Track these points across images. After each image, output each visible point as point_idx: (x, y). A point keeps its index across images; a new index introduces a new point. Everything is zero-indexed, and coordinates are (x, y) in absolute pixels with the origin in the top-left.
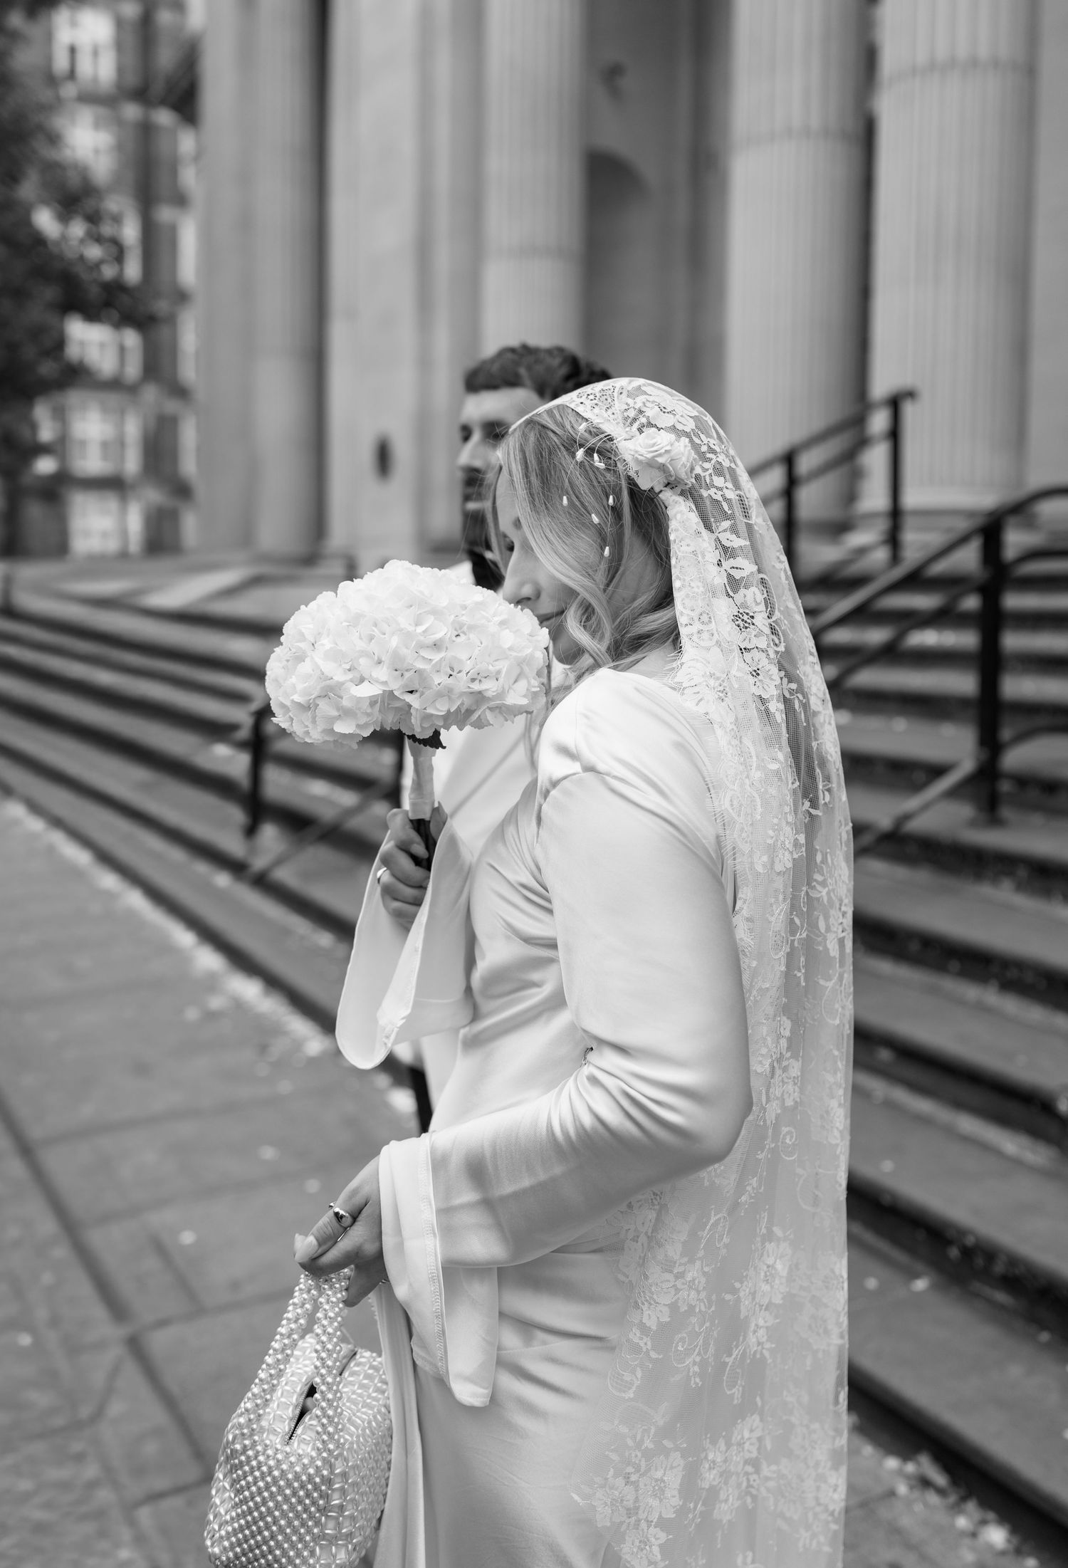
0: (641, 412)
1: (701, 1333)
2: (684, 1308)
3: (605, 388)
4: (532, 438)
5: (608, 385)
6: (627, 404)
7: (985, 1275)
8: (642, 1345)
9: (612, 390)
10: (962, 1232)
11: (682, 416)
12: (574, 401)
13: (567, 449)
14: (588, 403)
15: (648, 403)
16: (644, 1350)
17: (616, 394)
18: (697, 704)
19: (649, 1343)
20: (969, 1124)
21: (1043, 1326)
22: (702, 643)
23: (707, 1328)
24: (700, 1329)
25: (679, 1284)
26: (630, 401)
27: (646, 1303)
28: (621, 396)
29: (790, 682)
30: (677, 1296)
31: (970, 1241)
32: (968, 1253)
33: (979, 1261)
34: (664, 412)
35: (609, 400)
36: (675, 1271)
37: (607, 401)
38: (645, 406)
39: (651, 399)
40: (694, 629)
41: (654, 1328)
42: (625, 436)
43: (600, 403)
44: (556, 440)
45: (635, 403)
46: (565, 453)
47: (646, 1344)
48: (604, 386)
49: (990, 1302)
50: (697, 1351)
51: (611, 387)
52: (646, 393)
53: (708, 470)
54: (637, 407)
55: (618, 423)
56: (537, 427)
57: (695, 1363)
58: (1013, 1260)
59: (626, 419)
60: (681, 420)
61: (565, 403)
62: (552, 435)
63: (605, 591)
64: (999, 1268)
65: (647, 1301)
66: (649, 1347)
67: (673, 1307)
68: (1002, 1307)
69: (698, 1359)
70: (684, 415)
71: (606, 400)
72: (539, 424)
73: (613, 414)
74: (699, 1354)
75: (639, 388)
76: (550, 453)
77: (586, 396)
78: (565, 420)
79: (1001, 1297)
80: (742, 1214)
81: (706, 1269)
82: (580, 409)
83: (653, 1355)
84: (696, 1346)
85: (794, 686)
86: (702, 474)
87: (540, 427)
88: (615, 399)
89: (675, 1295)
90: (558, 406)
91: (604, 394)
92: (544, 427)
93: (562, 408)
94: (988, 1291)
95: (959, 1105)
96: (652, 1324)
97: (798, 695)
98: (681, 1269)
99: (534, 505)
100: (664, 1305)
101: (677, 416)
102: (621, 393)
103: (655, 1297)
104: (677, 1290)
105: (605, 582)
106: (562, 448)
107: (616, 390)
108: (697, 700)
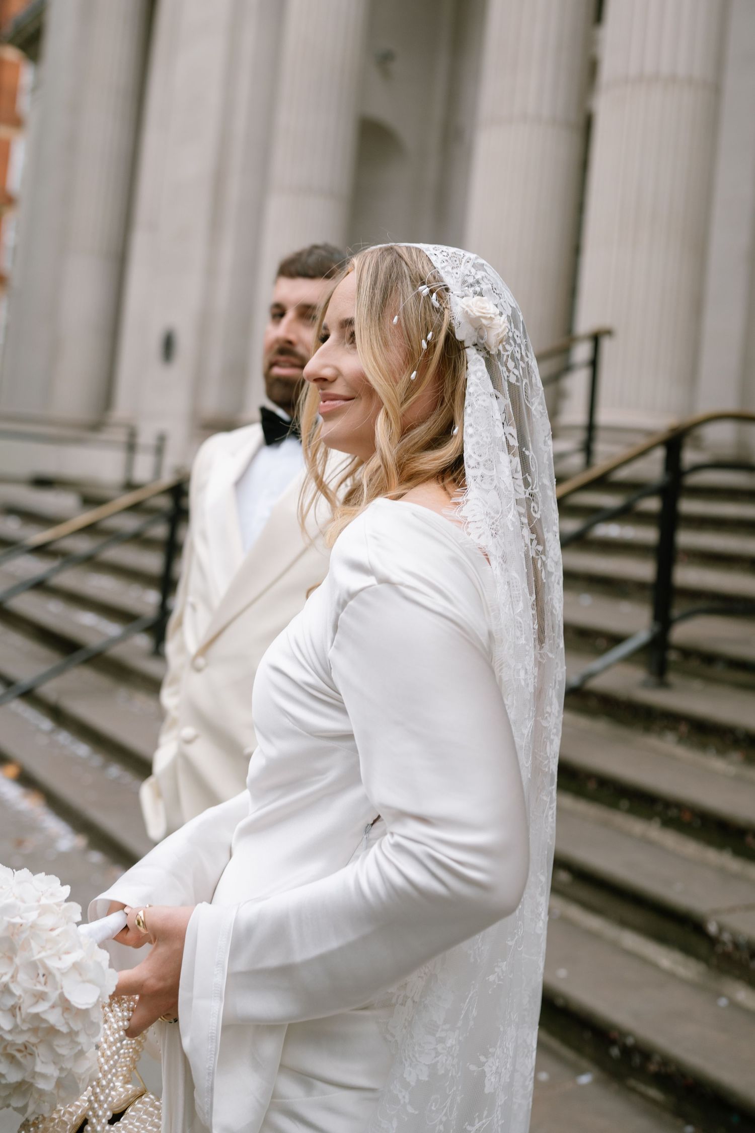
0: (478, 282)
1: (450, 1095)
2: (441, 1072)
3: (456, 253)
4: (388, 259)
5: (459, 252)
6: (470, 271)
7: (641, 1073)
8: (400, 1097)
9: (462, 257)
10: (624, 1034)
11: (505, 302)
12: (429, 250)
13: (412, 281)
14: (440, 256)
15: (486, 279)
16: (402, 1102)
17: (464, 261)
18: (479, 538)
19: (407, 1097)
20: (631, 940)
21: (688, 1122)
22: (484, 486)
23: (454, 1091)
24: (449, 1092)
25: (440, 1047)
26: (473, 271)
27: (408, 1060)
28: (467, 263)
29: (538, 544)
30: (437, 1059)
31: (630, 1041)
32: (628, 1052)
33: (637, 1060)
34: (494, 292)
35: (458, 262)
36: (437, 1035)
37: (456, 263)
38: (483, 279)
39: (489, 277)
40: (478, 472)
41: (413, 1084)
42: (458, 292)
43: (450, 261)
44: (406, 271)
45: (476, 274)
46: (409, 283)
47: (404, 1097)
48: (457, 251)
49: (643, 1096)
50: (445, 1111)
51: (462, 254)
52: (486, 271)
53: (507, 351)
54: (477, 277)
55: (457, 282)
56: (395, 254)
57: (441, 1122)
58: (666, 1061)
59: (464, 282)
60: (504, 304)
61: (422, 249)
62: (404, 264)
63: (402, 404)
64: (653, 1067)
65: (410, 1058)
66: (407, 1101)
67: (433, 1067)
68: (653, 1101)
69: (444, 1119)
70: (507, 302)
71: (456, 261)
72: (397, 253)
73: (457, 273)
74: (446, 1115)
75: (483, 265)
76: (397, 278)
77: (441, 251)
78: (419, 260)
79: (653, 1093)
80: (490, 992)
81: (461, 1038)
82: (433, 258)
83: (410, 1109)
84: (445, 1107)
85: (540, 548)
86: (502, 352)
87: (397, 256)
88: (463, 264)
89: (435, 1057)
90: (416, 248)
91: (456, 256)
92: (400, 257)
93: (419, 251)
94: (642, 1088)
95: (624, 923)
96: (411, 1079)
97: (542, 556)
98: (443, 1034)
99: (371, 313)
100: (424, 1064)
101: (502, 300)
102: (468, 262)
103: (417, 1055)
104: (438, 1054)
105: (403, 397)
106: (408, 279)
107: (465, 258)
108: (478, 534)
